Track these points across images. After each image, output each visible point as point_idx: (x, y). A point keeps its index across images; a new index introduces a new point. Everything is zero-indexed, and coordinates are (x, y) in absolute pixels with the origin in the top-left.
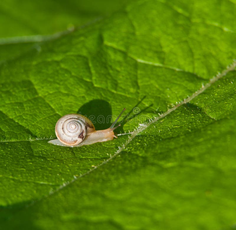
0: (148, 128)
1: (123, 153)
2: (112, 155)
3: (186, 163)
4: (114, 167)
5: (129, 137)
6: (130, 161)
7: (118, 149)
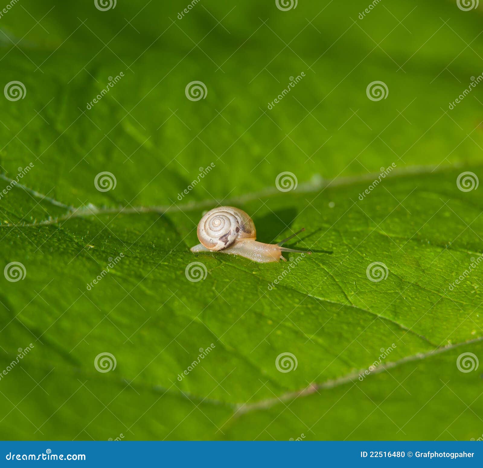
0: (98, 215)
1: (52, 227)
2: (37, 222)
3: (132, 279)
4: (35, 236)
5: (68, 213)
6: (59, 240)
7: (48, 219)
